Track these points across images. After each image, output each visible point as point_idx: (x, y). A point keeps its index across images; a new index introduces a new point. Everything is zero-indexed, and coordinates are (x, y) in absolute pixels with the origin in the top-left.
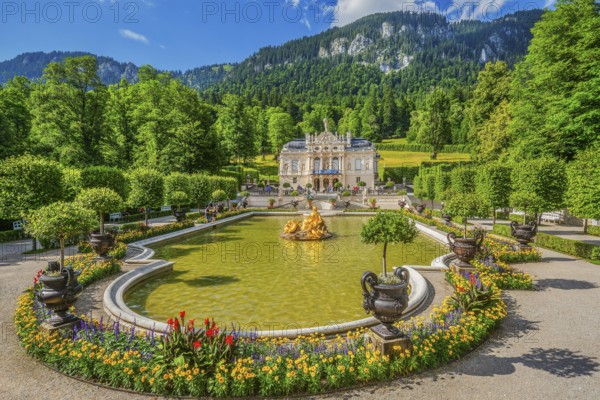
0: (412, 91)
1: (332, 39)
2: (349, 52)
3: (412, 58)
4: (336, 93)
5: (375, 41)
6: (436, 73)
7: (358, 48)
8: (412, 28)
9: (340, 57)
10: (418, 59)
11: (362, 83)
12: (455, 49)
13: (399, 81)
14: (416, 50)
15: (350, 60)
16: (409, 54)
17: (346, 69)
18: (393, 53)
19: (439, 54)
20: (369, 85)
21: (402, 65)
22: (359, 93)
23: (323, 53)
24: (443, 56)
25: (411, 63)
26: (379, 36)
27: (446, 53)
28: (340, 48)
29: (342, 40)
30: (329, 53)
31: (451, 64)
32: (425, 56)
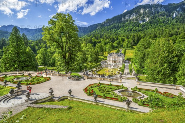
0: (148, 29)
1: (126, 15)
2: (131, 18)
3: (149, 18)
4: (125, 31)
5: (138, 14)
6: (157, 22)
7: (133, 17)
8: (150, 9)
9: (128, 20)
10: (151, 18)
11: (133, 27)
12: (164, 14)
13: (145, 26)
14: (151, 16)
15: (130, 21)
16: (149, 17)
17: (129, 23)
18: (144, 17)
19: (159, 16)
20: (135, 28)
21: (146, 20)
22: (132, 30)
23: (123, 19)
24: (160, 17)
25: (149, 20)
26: (140, 13)
27: (161, 16)
28: (128, 17)
29: (129, 15)
30: (125, 19)
31: (162, 19)
32: (154, 17)
